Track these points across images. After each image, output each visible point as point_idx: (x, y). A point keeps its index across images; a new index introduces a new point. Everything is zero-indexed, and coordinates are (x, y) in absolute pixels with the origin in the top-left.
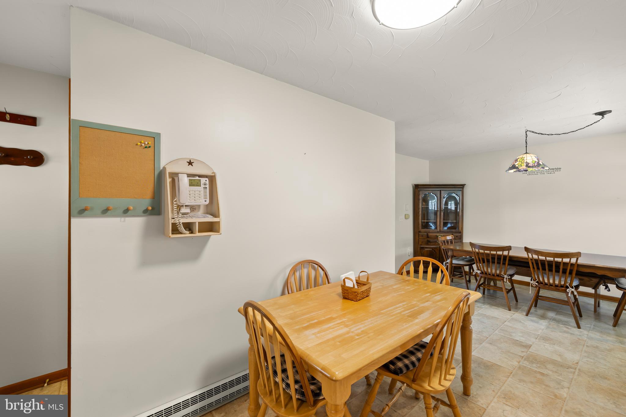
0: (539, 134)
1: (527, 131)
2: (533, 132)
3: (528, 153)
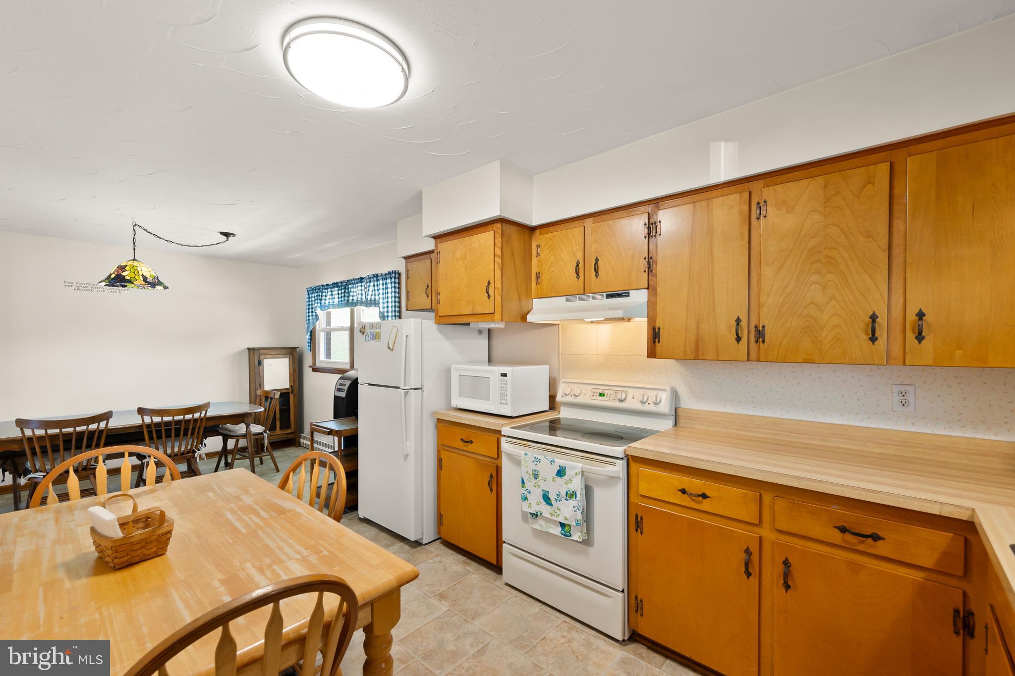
0: (154, 235)
1: (135, 225)
2: (145, 230)
3: (137, 261)
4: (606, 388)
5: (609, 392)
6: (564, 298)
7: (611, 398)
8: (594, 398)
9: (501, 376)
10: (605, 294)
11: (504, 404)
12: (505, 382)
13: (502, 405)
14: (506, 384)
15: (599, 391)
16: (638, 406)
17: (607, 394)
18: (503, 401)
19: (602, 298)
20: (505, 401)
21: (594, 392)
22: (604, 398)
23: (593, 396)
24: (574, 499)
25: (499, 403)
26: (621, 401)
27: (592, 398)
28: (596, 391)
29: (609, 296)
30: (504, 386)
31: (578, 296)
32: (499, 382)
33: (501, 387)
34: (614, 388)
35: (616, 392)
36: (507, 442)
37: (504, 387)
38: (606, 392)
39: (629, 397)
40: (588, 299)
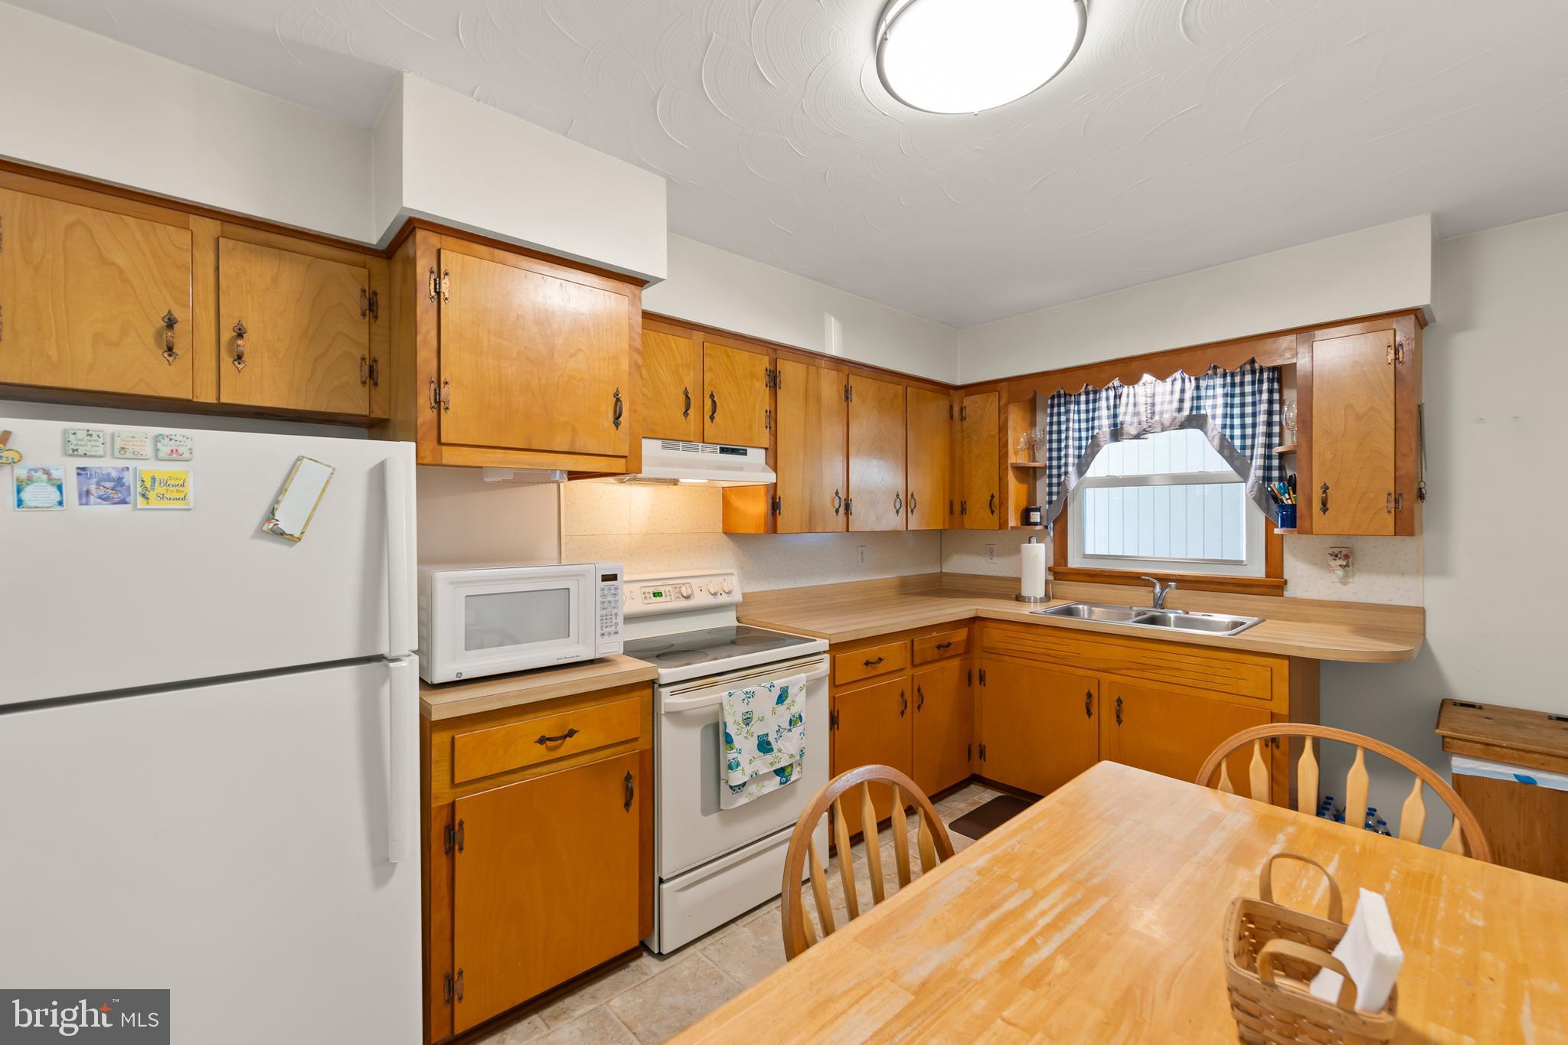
4: (660, 583)
5: (667, 588)
6: (660, 442)
7: (672, 597)
8: (648, 601)
9: (603, 580)
10: (719, 446)
11: (609, 634)
12: (613, 592)
13: (606, 637)
14: (615, 595)
15: (652, 590)
16: (709, 600)
17: (665, 592)
18: (606, 630)
19: (714, 452)
20: (613, 629)
21: (644, 593)
22: (663, 599)
23: (646, 598)
24: (800, 724)
25: (598, 635)
26: (688, 597)
27: (646, 602)
28: (647, 590)
29: (723, 450)
30: (610, 598)
31: (681, 443)
32: (599, 593)
33: (603, 603)
34: (671, 582)
35: (676, 587)
36: (673, 694)
37: (609, 602)
38: (661, 589)
39: (696, 591)
40: (696, 450)
